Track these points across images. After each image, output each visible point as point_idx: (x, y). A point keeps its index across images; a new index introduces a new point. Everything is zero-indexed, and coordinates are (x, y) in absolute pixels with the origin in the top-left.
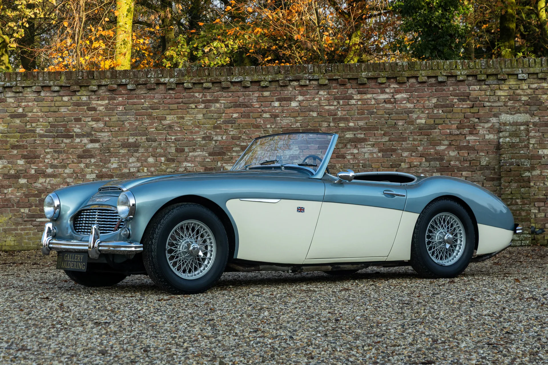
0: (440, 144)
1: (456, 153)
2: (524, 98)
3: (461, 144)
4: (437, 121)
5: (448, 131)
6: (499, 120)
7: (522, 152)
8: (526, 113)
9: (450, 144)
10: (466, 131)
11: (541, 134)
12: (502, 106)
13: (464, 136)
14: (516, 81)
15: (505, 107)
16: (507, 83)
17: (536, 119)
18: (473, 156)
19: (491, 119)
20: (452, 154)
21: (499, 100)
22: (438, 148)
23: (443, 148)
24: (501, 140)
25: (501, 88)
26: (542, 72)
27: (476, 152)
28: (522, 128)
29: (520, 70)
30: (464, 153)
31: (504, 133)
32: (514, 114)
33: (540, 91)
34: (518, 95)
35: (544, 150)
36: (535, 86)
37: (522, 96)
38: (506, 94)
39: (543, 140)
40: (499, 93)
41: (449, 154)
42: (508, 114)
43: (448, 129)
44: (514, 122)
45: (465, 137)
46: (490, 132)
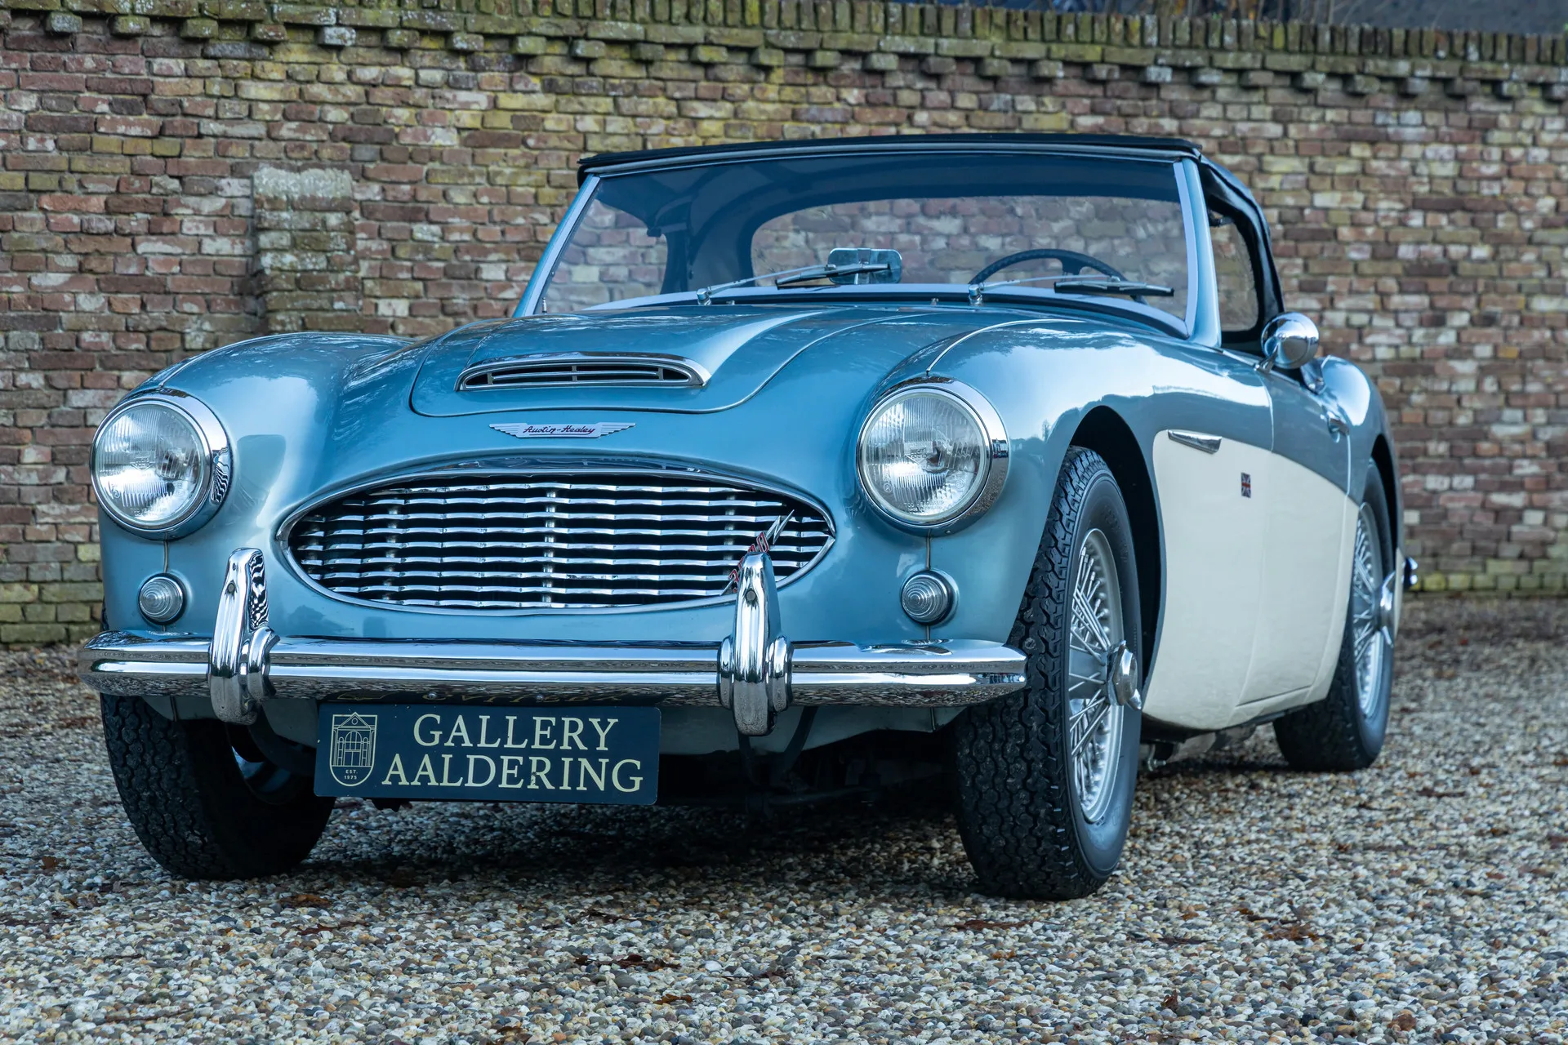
0: (47, 267)
1: (101, 299)
2: (335, 115)
3: (120, 269)
4: (37, 181)
5: (76, 219)
6: (253, 187)
7: (338, 305)
8: (342, 168)
9: (81, 269)
10: (137, 221)
11: (385, 245)
12: (260, 139)
13: (129, 240)
14: (309, 52)
15: (271, 144)
16: (280, 56)
17: (373, 192)
18: (158, 314)
19: (224, 182)
20: (89, 303)
21: (250, 116)
22: (37, 280)
23: (54, 279)
24: (267, 260)
25: (258, 71)
26: (402, 27)
27: (170, 298)
28: (333, 219)
29: (332, 11)
30: (129, 301)
31: (273, 235)
32: (299, 170)
33: (389, 91)
34: (314, 103)
35: (394, 302)
36: (369, 73)
37: (327, 108)
38: (276, 96)
39: (391, 267)
40: (253, 90)
41: (75, 302)
42: (279, 167)
43: (76, 211)
44: (303, 198)
45: (133, 246)
46: (218, 232)
